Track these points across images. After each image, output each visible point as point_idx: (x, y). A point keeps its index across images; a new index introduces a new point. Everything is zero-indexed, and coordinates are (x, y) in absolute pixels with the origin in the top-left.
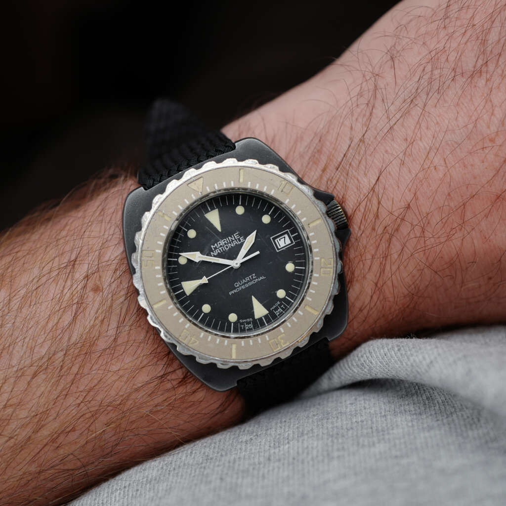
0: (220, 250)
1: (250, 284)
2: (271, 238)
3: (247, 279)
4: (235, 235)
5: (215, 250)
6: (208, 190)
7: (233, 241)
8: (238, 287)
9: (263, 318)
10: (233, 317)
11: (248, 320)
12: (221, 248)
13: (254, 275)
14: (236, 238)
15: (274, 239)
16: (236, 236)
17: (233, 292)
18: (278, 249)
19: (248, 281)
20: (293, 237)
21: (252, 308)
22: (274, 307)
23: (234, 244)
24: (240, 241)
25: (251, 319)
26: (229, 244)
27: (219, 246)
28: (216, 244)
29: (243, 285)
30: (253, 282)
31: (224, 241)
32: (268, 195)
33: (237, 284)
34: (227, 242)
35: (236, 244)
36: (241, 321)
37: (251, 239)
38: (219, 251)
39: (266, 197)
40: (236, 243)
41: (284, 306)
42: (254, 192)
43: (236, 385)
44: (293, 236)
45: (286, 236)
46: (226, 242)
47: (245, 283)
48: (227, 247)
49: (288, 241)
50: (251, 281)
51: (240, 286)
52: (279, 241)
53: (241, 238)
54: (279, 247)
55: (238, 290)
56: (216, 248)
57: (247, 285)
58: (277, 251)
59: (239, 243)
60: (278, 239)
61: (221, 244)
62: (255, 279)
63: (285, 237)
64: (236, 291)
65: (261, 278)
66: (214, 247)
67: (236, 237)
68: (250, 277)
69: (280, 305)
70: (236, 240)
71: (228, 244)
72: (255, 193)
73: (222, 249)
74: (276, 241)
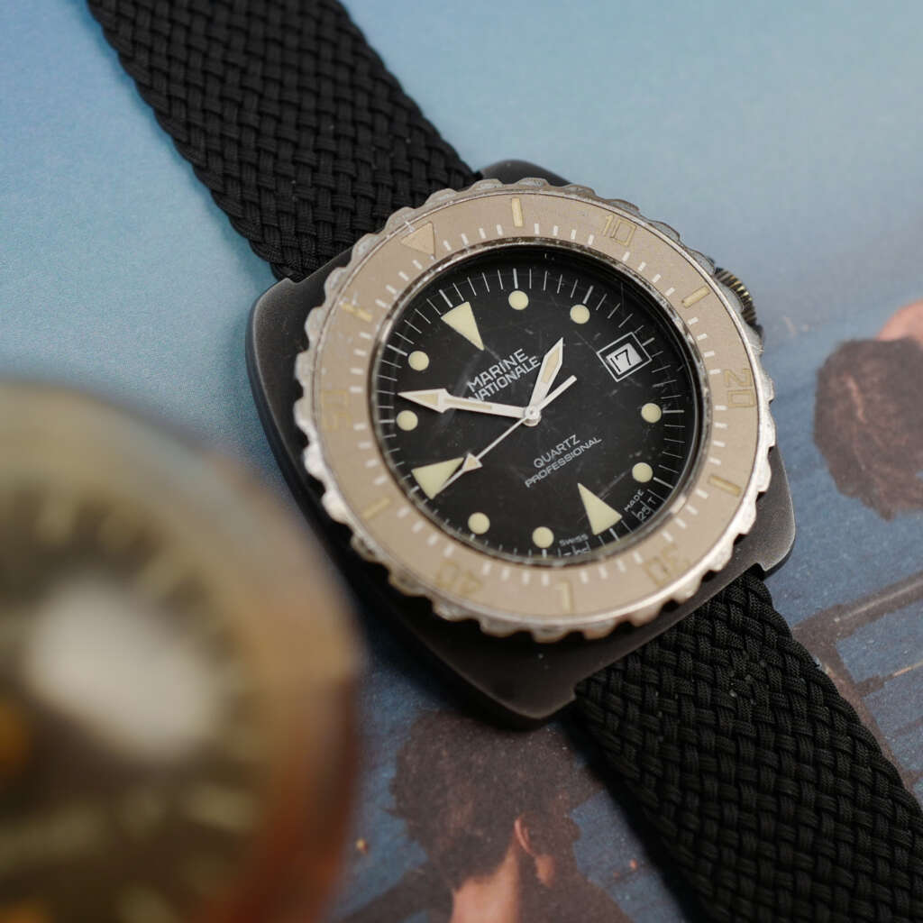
0: (488, 390)
1: (569, 458)
2: (598, 353)
3: (561, 447)
4: (516, 354)
5: (477, 391)
6: (448, 248)
7: (513, 367)
8: (544, 468)
9: (611, 530)
10: (543, 537)
11: (579, 539)
12: (489, 386)
13: (574, 436)
14: (521, 361)
15: (604, 354)
16: (519, 355)
17: (533, 480)
18: (618, 377)
19: (564, 453)
20: (644, 347)
21: (583, 510)
22: (632, 503)
23: (518, 373)
24: (529, 366)
25: (585, 537)
26: (507, 376)
27: (484, 380)
28: (477, 379)
29: (552, 462)
30: (574, 454)
31: (494, 370)
32: (581, 247)
33: (540, 462)
34: (501, 370)
35: (522, 374)
36: (563, 543)
37: (554, 357)
38: (487, 393)
39: (579, 251)
40: (522, 370)
41: (654, 498)
42: (548, 245)
43: (573, 697)
44: (644, 344)
45: (628, 347)
46: (498, 371)
47: (558, 457)
48: (502, 382)
49: (635, 359)
50: (570, 451)
51: (547, 465)
52: (614, 359)
53: (530, 360)
54: (619, 373)
55: (543, 474)
56: (478, 387)
57: (562, 462)
58: (617, 380)
59: (528, 371)
60: (612, 356)
61: (489, 377)
62: (578, 445)
63: (626, 351)
64: (539, 477)
65: (591, 443)
66: (475, 384)
67: (518, 358)
68: (566, 441)
69: (644, 498)
70: (519, 364)
71: (503, 375)
72: (552, 245)
73: (493, 387)
74: (608, 357)
